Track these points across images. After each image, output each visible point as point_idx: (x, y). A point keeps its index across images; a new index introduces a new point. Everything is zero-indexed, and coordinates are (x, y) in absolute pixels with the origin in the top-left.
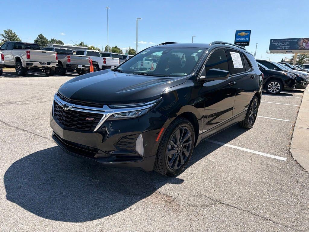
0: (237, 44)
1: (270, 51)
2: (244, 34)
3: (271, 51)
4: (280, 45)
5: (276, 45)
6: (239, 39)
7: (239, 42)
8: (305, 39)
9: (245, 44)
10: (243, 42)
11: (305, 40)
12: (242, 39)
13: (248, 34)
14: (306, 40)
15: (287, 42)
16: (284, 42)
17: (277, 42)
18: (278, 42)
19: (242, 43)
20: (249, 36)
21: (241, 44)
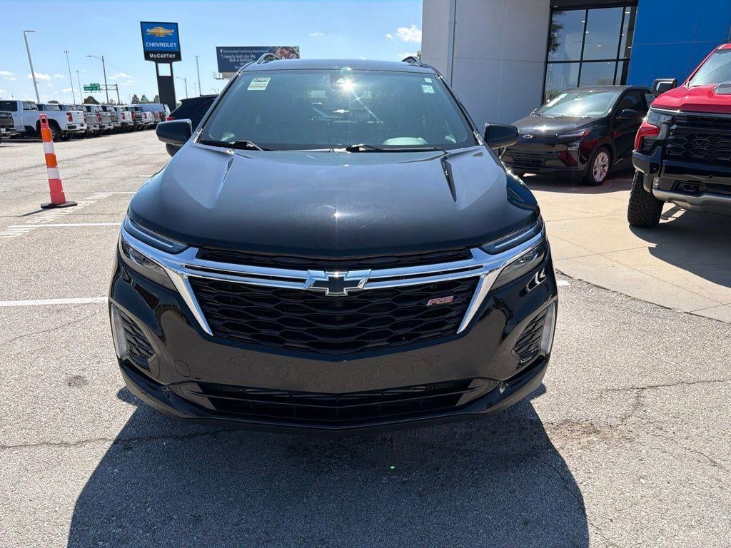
0: (151, 56)
1: (221, 74)
2: (162, 31)
3: (225, 73)
4: (238, 60)
5: (231, 60)
6: (153, 45)
7: (155, 53)
8: (283, 48)
9: (171, 56)
10: (166, 53)
11: (284, 50)
12: (162, 45)
13: (173, 31)
14: (286, 52)
15: (252, 53)
16: (246, 54)
17: (230, 54)
18: (235, 54)
19: (165, 55)
20: (176, 37)
21: (162, 56)
